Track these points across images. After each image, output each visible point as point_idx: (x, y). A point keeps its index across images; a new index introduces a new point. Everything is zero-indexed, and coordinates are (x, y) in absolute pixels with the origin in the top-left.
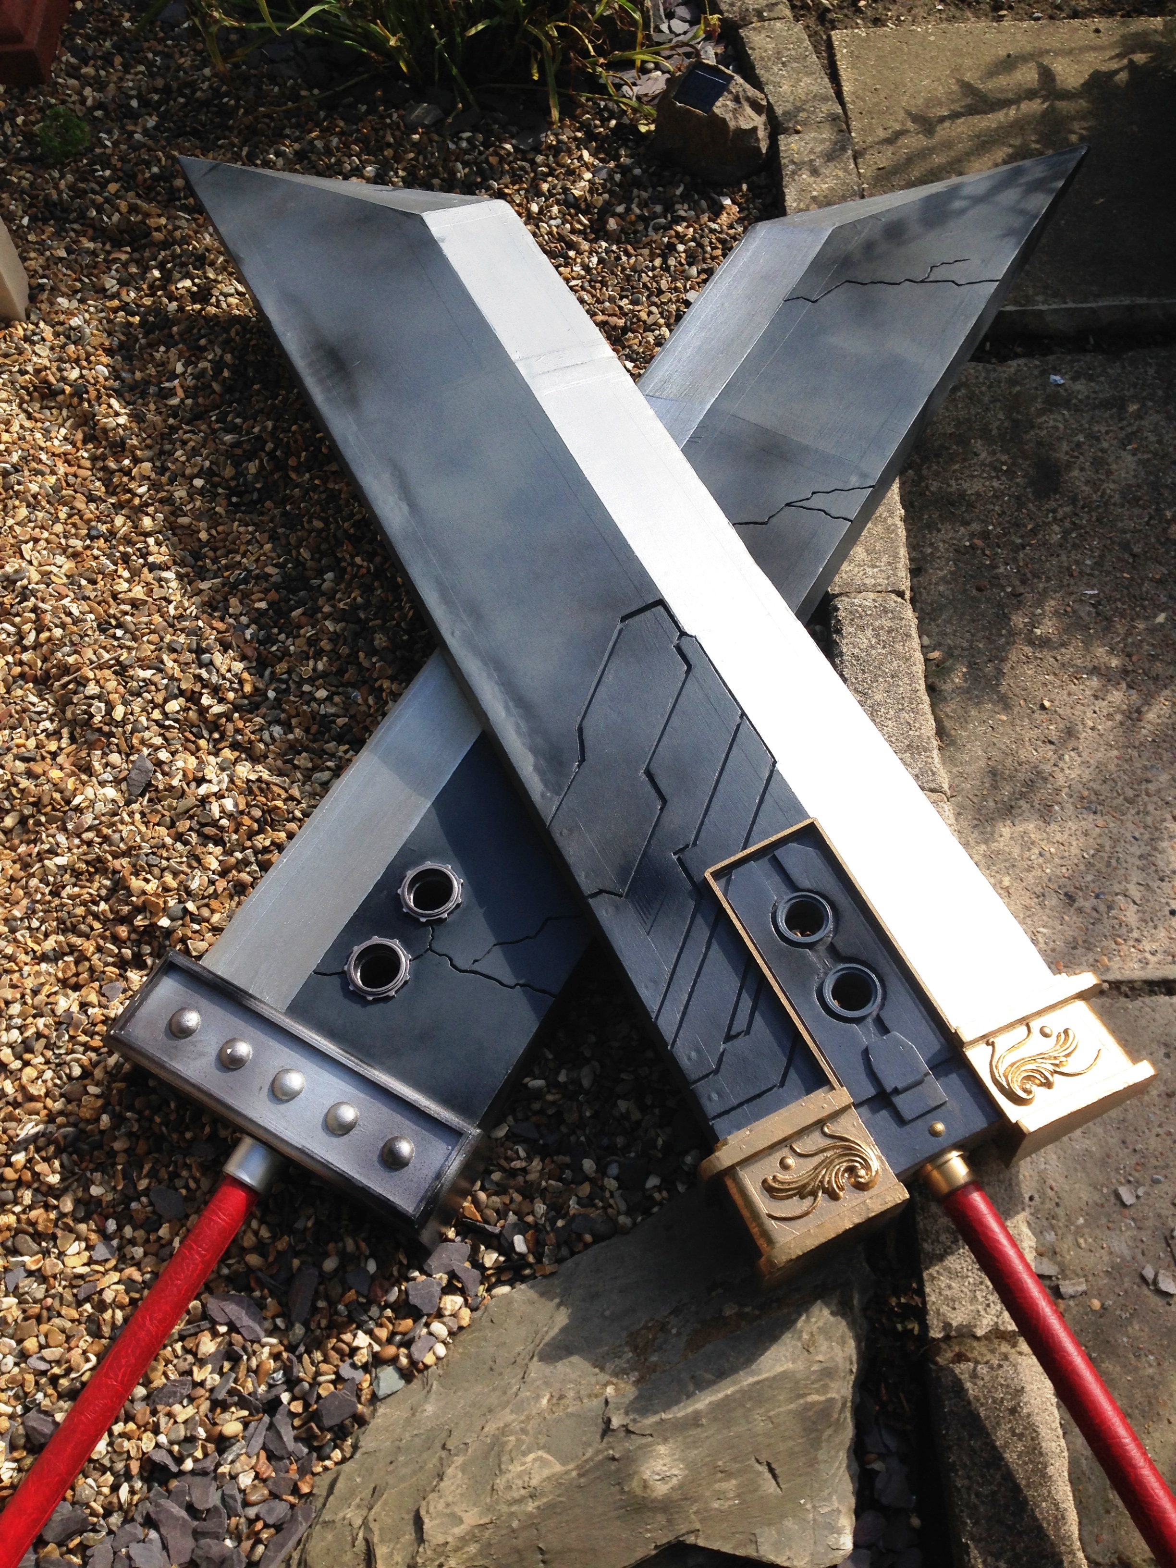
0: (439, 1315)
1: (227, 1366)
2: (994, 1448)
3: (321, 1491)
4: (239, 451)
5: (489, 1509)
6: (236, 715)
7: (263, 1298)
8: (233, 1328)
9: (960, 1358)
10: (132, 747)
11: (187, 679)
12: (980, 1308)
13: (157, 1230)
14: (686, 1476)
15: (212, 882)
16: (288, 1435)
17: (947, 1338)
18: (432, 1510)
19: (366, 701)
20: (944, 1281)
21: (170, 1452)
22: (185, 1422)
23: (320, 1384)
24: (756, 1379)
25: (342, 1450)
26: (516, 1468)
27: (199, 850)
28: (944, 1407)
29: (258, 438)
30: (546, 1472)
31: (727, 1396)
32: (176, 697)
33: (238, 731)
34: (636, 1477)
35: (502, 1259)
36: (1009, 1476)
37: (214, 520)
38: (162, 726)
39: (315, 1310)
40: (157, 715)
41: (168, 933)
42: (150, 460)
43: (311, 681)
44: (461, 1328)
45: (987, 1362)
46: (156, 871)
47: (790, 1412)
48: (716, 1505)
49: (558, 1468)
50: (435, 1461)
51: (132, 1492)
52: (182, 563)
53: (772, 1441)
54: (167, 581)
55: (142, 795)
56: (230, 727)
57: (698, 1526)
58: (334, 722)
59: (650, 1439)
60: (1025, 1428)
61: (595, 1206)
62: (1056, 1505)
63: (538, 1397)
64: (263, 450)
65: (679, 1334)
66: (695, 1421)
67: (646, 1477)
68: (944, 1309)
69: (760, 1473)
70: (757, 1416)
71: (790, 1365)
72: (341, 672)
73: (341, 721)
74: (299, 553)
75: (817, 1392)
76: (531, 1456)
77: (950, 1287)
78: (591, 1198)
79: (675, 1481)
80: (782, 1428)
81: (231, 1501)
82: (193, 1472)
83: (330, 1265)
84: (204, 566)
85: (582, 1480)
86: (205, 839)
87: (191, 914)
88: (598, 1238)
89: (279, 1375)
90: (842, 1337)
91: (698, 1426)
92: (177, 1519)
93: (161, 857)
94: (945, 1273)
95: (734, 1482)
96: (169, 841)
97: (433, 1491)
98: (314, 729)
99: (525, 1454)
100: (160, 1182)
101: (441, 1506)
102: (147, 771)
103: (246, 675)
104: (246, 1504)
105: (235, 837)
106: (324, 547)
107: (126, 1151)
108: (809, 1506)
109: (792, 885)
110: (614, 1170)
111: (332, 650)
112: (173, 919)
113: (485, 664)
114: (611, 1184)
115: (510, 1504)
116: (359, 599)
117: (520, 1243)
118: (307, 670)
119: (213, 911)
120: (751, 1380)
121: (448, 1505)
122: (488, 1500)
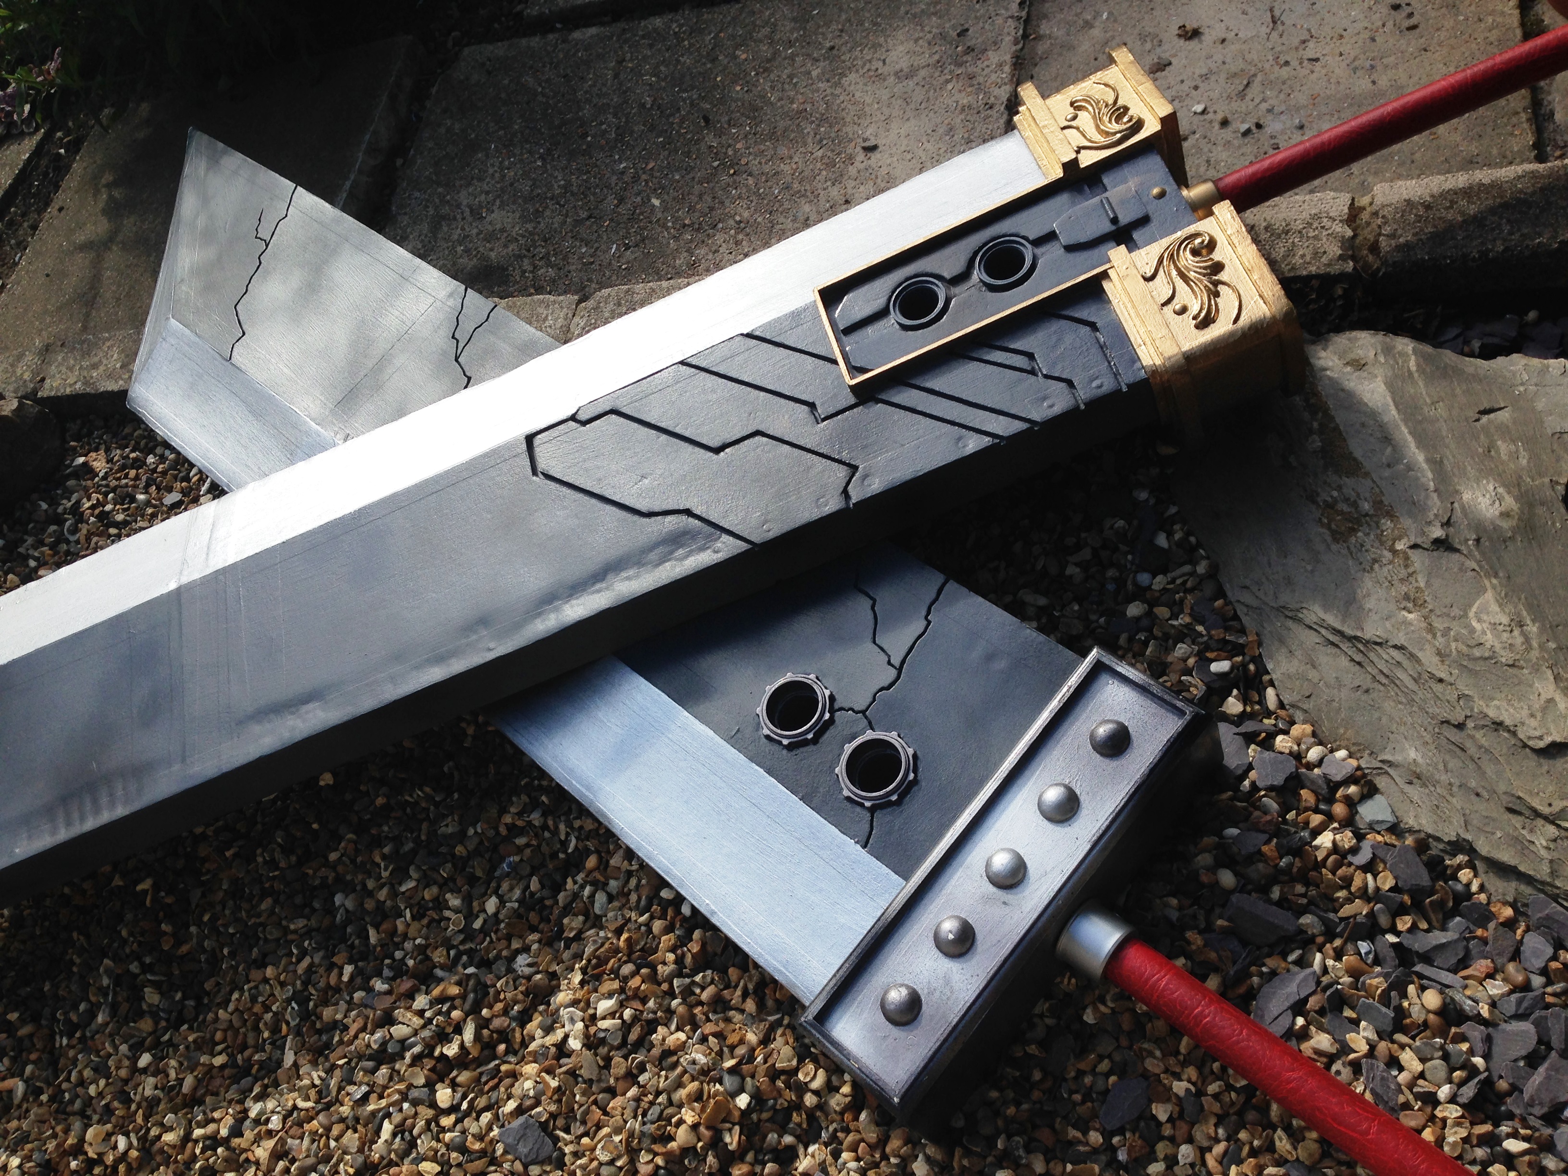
0: (1298, 757)
1: (1348, 1013)
2: (1464, 221)
3: (1509, 888)
4: (124, 1008)
5: (1536, 669)
6: (485, 1012)
7: (1261, 975)
8: (1299, 1008)
9: (1374, 248)
10: (483, 1153)
11: (413, 1075)
12: (1325, 233)
13: (1159, 1124)
14: (1495, 480)
15: (704, 1040)
16: (1439, 937)
17: (1353, 258)
18: (1537, 733)
19: (520, 850)
20: (1297, 260)
21: (1462, 1083)
22: (1423, 1060)
23: (1378, 889)
24: (1392, 407)
25: (1460, 867)
26: (1489, 639)
27: (656, 1052)
28: (1423, 259)
29: (117, 981)
30: (1495, 607)
31: (1410, 433)
32: (433, 1092)
33: (505, 1012)
34: (1498, 522)
35: (1235, 692)
36: (1492, 210)
37: (207, 1045)
38: (467, 1114)
39: (1283, 903)
40: (447, 1121)
41: (757, 1097)
42: (87, 1126)
43: (470, 916)
44: (1314, 734)
45: (1380, 227)
46: (670, 1111)
47: (1426, 386)
48: (1524, 462)
49: (1489, 595)
50: (1479, 735)
51: (1515, 1135)
52: (245, 1093)
53: (1456, 405)
54: (262, 1113)
55: (556, 1140)
56: (497, 1023)
57: (1547, 480)
58: (532, 894)
59: (1456, 505)
60: (1446, 199)
61: (1182, 601)
62: (1519, 177)
63: (1405, 622)
64: (136, 976)
65: (1339, 488)
66: (1437, 464)
67: (1497, 513)
68: (1324, 260)
69: (1489, 421)
70: (1429, 412)
71: (1379, 378)
72: (472, 880)
73: (534, 884)
74: (295, 932)
75: (1407, 361)
76: (1474, 623)
77: (1303, 256)
78: (1171, 605)
79: (1501, 490)
80: (1443, 394)
81: (1525, 1004)
82: (1486, 1057)
83: (1227, 878)
84: (261, 1063)
85: (1501, 575)
86: (642, 1043)
87: (739, 1064)
88: (1220, 593)
89: (1364, 946)
90: (1349, 340)
91: (1441, 461)
92: (1548, 1078)
93: (652, 1103)
94: (1289, 259)
95: (1499, 443)
96: (633, 1092)
97: (1514, 734)
98: (533, 917)
99: (1473, 631)
100: (1095, 1115)
101: (1533, 723)
102: (526, 1126)
103: (436, 992)
104: (1526, 987)
105: (651, 1004)
106: (298, 900)
107: (1047, 1162)
108: (1522, 389)
109: (882, 314)
110: (1144, 578)
111: (441, 887)
112: (742, 1090)
113: (539, 615)
114: (1159, 582)
115: (1529, 648)
116: (386, 850)
117: (1220, 666)
118: (455, 921)
119: (742, 1041)
120: (1394, 412)
121: (1532, 715)
122: (1525, 671)
